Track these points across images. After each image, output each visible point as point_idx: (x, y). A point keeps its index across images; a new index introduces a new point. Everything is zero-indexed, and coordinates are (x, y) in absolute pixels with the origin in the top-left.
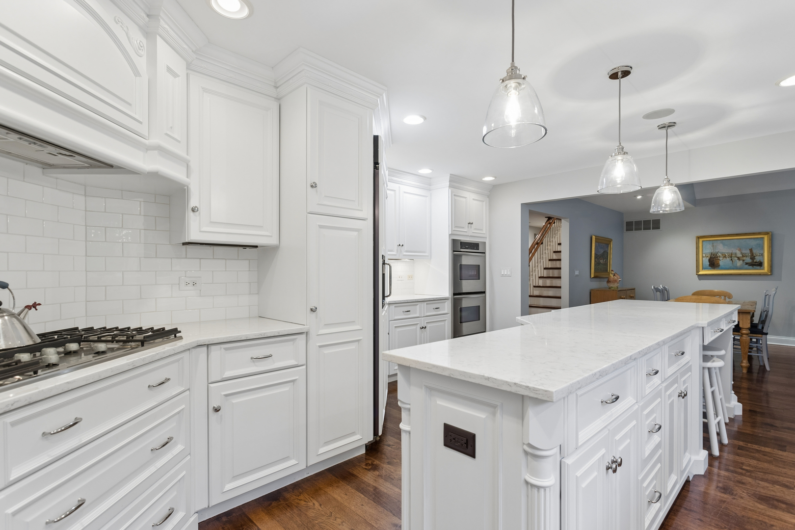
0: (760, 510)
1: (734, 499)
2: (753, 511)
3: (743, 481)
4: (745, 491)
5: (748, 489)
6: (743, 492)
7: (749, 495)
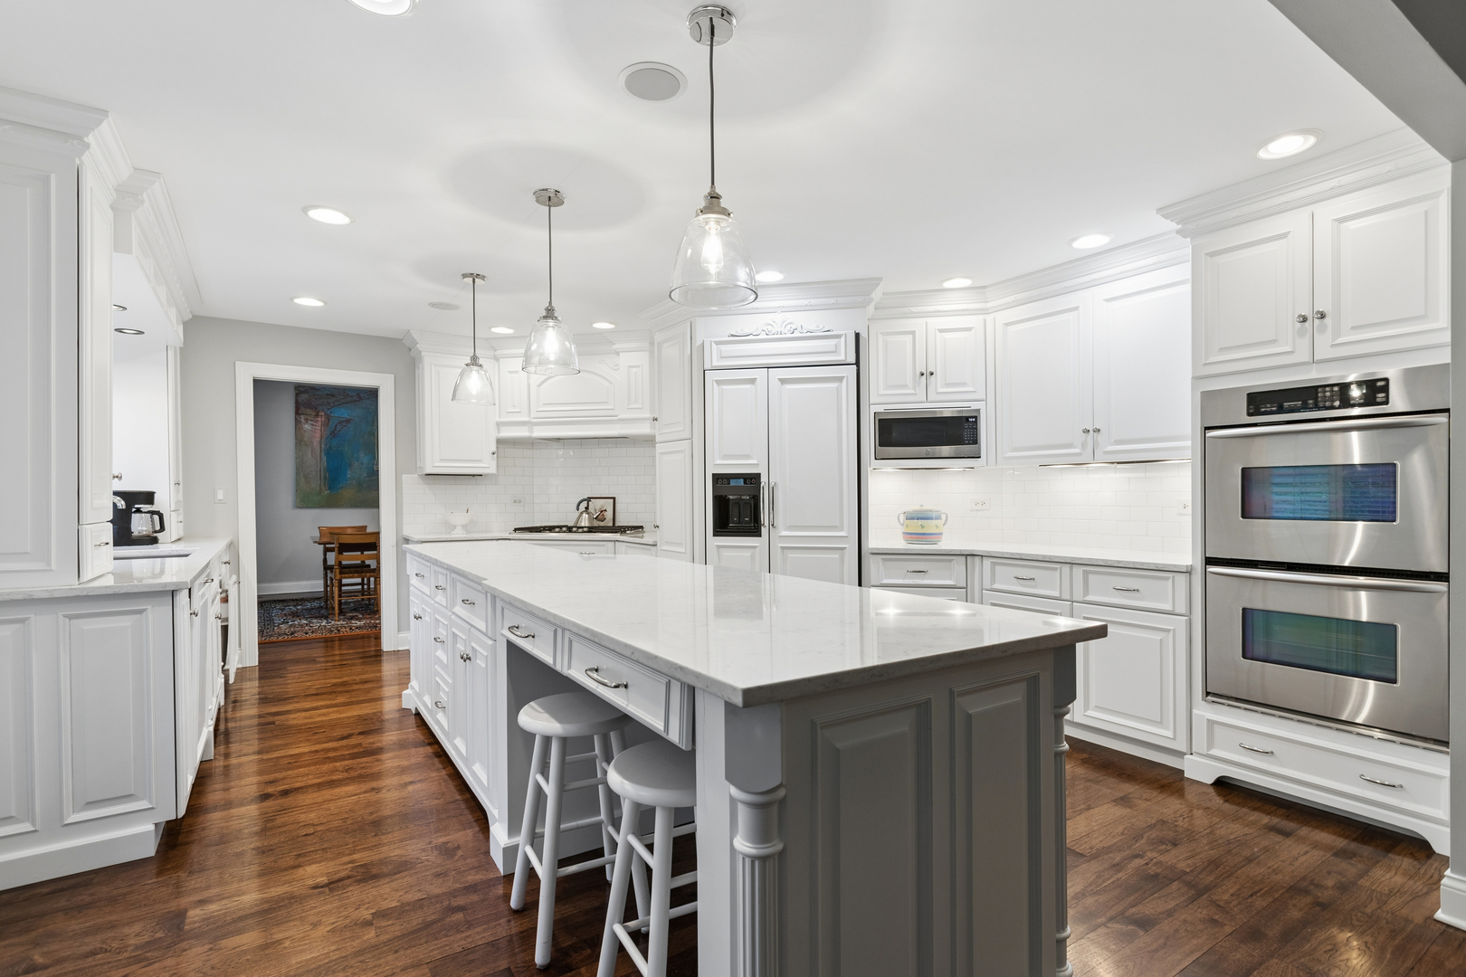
0: (396, 846)
1: (430, 843)
2: (402, 841)
3: (441, 880)
4: (426, 863)
5: (427, 870)
6: (427, 860)
7: (419, 861)
